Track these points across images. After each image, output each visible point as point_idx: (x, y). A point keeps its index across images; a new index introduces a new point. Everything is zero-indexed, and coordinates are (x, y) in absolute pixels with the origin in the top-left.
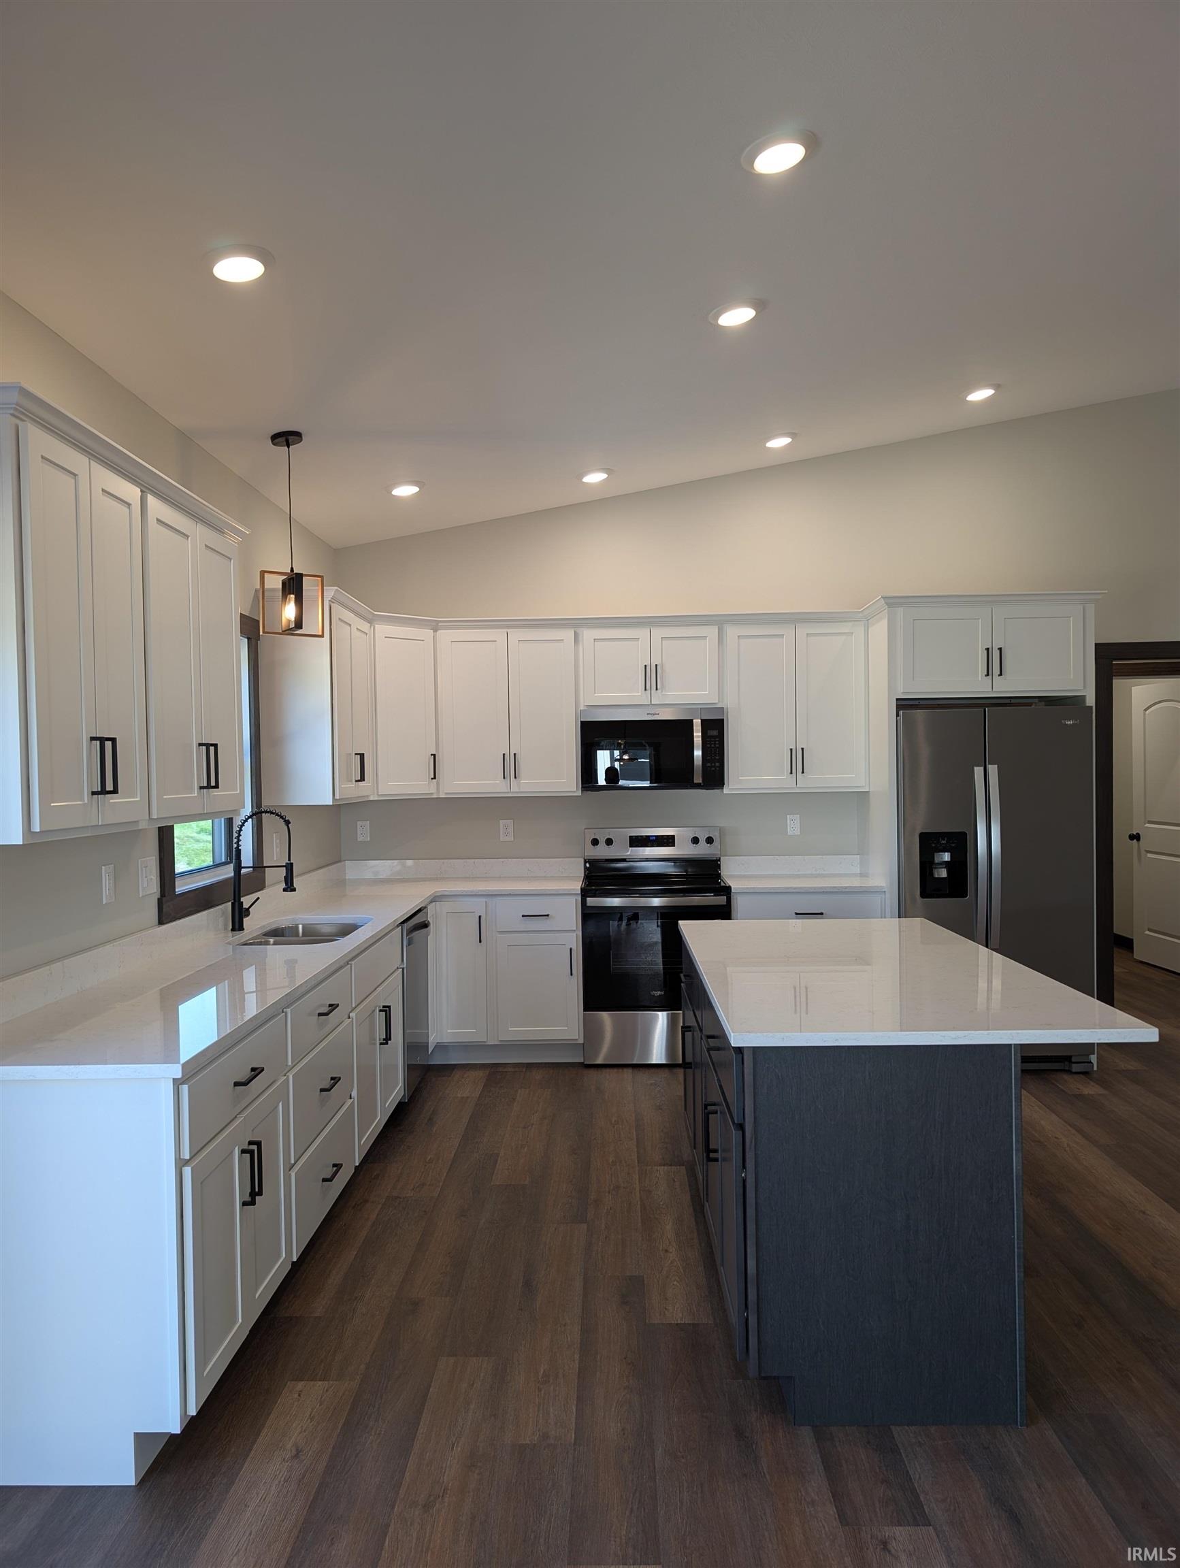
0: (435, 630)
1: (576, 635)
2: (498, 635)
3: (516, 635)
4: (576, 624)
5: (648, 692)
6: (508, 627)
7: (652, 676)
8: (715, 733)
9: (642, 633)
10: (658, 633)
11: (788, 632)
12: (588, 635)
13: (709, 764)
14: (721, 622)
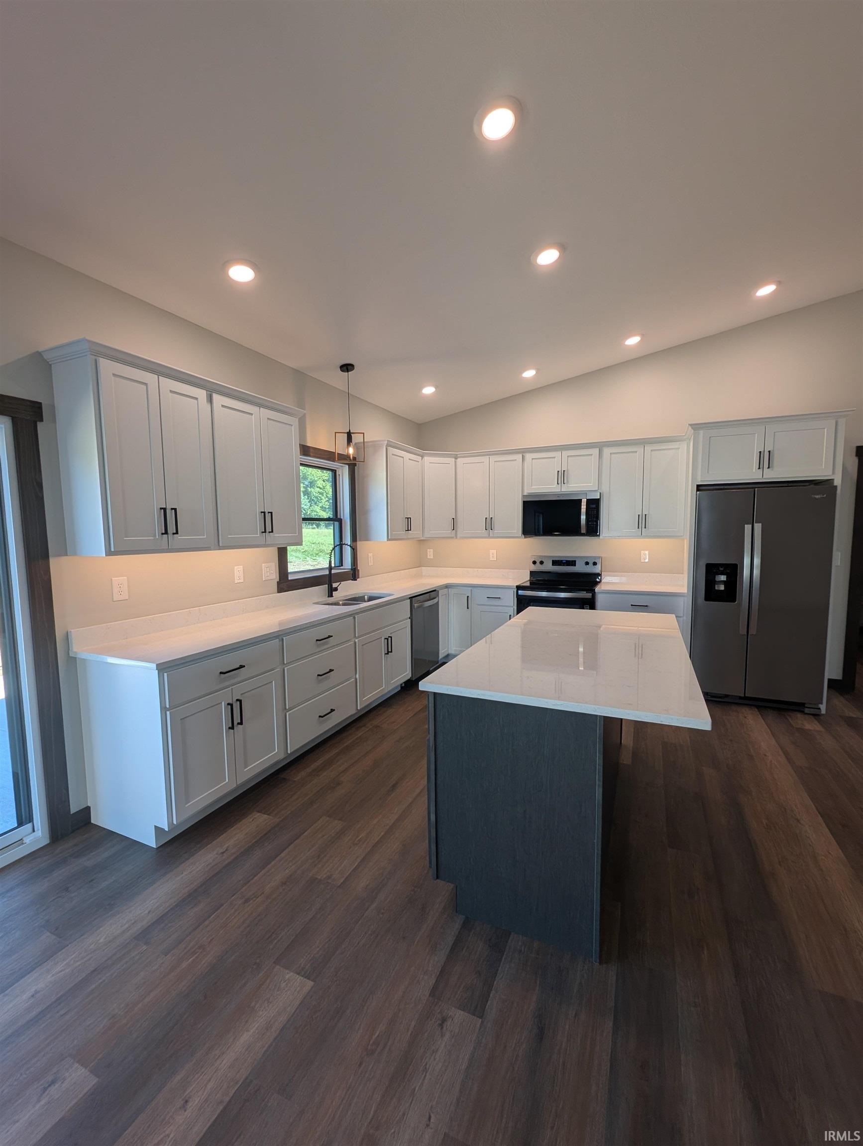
0: (456, 458)
1: (523, 456)
2: (485, 459)
3: (493, 458)
4: (523, 452)
5: (560, 485)
6: (490, 455)
7: (562, 476)
8: (594, 506)
9: (557, 454)
10: (566, 453)
11: (640, 450)
12: (529, 456)
13: (590, 523)
14: (600, 446)
